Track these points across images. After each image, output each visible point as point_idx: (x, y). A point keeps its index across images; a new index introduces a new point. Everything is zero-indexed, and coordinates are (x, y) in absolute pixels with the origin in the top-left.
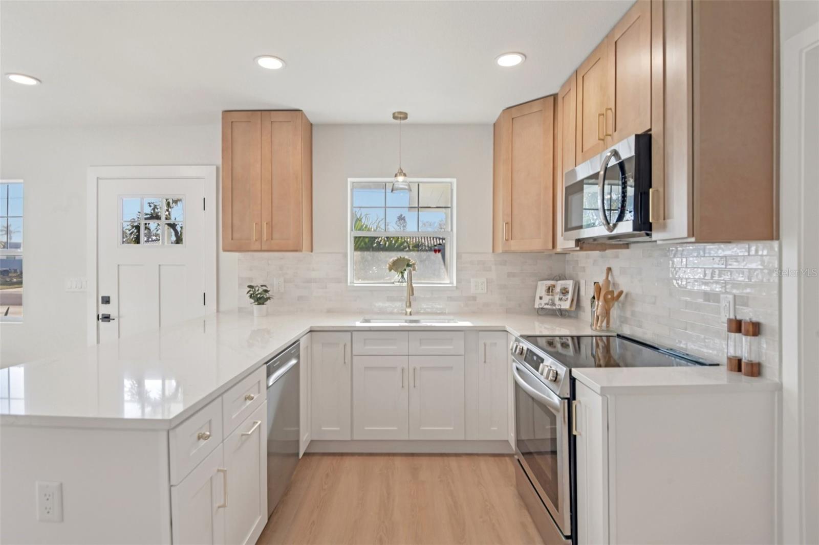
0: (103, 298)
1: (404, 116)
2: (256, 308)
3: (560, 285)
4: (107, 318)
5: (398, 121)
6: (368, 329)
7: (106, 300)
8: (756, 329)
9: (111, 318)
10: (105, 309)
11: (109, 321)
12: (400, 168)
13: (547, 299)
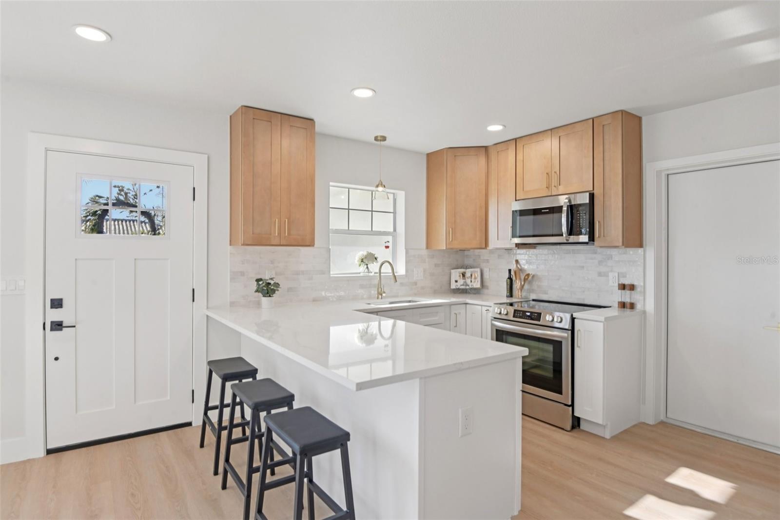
0: (52, 300)
1: (384, 139)
2: (265, 300)
3: (468, 272)
4: (58, 326)
5: (378, 143)
6: (390, 309)
7: (57, 304)
8: (632, 287)
9: (64, 325)
10: (55, 315)
11: (61, 330)
12: (380, 180)
13: (461, 281)
